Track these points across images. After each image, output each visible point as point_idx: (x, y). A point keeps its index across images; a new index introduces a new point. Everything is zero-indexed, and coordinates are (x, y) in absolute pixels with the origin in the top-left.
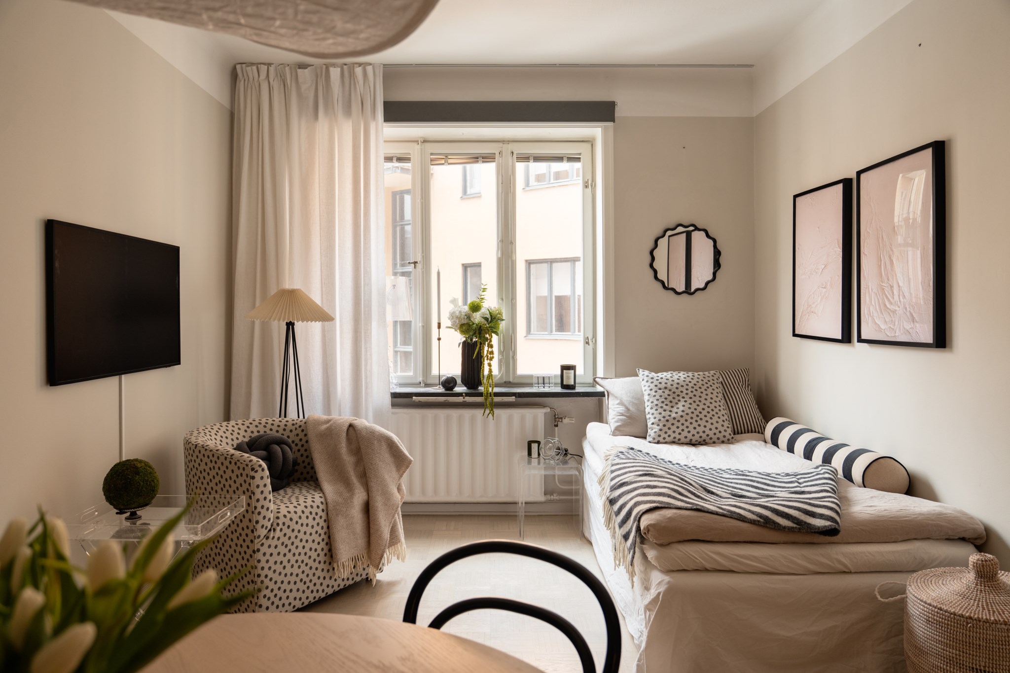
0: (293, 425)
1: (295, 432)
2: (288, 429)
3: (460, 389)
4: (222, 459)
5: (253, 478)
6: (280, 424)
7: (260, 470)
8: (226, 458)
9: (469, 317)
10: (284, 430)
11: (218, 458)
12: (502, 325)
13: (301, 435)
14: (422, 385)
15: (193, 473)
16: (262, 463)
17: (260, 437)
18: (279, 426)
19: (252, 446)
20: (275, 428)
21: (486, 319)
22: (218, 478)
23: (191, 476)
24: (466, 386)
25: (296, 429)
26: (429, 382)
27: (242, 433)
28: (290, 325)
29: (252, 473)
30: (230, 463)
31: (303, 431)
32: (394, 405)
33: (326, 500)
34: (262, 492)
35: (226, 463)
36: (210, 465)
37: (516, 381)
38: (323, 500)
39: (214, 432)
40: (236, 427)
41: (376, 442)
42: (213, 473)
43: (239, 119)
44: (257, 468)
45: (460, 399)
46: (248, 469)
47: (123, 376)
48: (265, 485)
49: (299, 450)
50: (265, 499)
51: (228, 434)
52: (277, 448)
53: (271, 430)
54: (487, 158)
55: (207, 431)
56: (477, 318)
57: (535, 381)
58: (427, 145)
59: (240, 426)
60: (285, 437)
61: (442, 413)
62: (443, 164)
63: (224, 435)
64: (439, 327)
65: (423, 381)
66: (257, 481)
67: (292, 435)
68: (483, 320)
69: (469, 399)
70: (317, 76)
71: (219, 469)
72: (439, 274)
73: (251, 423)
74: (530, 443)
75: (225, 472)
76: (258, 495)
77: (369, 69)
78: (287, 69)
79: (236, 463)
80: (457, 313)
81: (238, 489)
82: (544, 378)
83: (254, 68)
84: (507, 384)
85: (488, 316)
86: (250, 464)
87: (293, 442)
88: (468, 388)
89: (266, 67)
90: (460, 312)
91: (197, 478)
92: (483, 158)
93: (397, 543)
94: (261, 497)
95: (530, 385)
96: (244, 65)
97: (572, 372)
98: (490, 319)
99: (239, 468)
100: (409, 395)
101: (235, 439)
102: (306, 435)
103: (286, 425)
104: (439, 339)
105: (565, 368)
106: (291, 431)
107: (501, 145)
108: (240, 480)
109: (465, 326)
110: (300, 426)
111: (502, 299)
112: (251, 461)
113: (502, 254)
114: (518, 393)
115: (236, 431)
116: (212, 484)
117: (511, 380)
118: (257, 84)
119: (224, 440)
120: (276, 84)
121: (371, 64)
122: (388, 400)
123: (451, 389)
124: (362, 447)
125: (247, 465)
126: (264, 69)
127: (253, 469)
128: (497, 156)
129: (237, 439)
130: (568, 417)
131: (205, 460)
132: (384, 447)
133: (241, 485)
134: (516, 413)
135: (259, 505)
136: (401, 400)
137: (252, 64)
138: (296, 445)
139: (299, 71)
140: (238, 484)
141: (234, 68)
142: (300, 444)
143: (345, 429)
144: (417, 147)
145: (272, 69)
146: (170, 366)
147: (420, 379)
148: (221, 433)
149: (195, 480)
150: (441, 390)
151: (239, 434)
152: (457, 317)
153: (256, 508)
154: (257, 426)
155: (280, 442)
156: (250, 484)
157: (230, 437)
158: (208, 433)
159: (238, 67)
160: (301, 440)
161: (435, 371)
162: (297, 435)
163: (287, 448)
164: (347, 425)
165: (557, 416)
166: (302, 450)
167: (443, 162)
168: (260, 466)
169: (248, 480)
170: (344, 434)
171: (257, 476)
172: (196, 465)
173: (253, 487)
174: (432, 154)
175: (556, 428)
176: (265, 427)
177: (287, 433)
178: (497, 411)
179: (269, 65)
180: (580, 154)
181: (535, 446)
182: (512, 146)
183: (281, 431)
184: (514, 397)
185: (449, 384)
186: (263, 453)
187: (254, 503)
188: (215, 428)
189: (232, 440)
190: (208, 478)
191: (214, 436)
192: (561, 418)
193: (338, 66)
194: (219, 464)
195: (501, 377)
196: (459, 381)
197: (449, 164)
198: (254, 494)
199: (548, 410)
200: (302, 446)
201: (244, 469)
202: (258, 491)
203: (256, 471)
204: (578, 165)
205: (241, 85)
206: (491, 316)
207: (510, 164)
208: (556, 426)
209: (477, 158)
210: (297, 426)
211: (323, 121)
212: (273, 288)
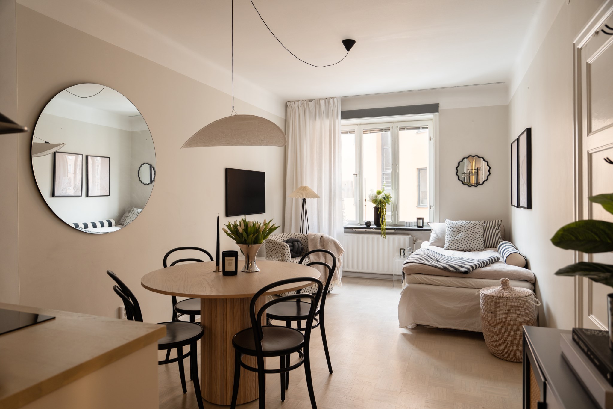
0: (303, 236)
1: (304, 239)
2: (301, 237)
3: (373, 226)
4: (276, 243)
5: (284, 249)
6: (299, 235)
7: (286, 247)
8: (277, 243)
9: (376, 197)
10: (300, 237)
11: (274, 243)
12: (392, 200)
13: (306, 240)
14: (359, 224)
15: (267, 248)
16: (287, 244)
17: (290, 239)
18: (298, 236)
19: (287, 242)
20: (297, 237)
21: (384, 198)
22: (274, 250)
23: (267, 250)
24: (375, 225)
25: (304, 237)
26: (362, 223)
27: (285, 237)
28: (304, 200)
29: (284, 248)
30: (278, 244)
31: (306, 238)
32: (345, 232)
33: (310, 260)
34: (287, 254)
35: (277, 245)
36: (272, 245)
37: (399, 224)
38: (309, 261)
39: (275, 236)
40: (284, 235)
41: (329, 242)
42: (273, 248)
43: (288, 122)
44: (286, 246)
45: (372, 230)
46: (283, 246)
47: (247, 215)
48: (288, 252)
49: (305, 245)
50: (288, 257)
51: (280, 237)
52: (296, 243)
53: (295, 237)
54: (387, 130)
55: (273, 236)
56: (380, 197)
57: (405, 224)
58: (361, 126)
59: (285, 235)
60: (298, 239)
61: (366, 236)
62: (368, 133)
63: (279, 238)
64: (365, 201)
65: (359, 223)
66: (286, 250)
67: (302, 239)
68: (382, 198)
69: (375, 230)
70: (316, 104)
71: (275, 246)
72: (365, 179)
73: (289, 235)
74: (400, 249)
75: (276, 248)
76: (286, 255)
77: (335, 99)
78: (305, 102)
79: (279, 245)
80: (372, 196)
81: (280, 253)
82: (409, 223)
83: (293, 103)
84: (395, 225)
85: (385, 196)
86: (283, 245)
87: (303, 242)
88: (377, 226)
89: (297, 102)
90: (373, 195)
91: (268, 250)
92: (385, 130)
93: (337, 280)
94: (287, 256)
95: (404, 226)
96: (290, 102)
97: (421, 220)
98: (385, 198)
99: (280, 246)
100: (351, 228)
101: (283, 239)
102: (307, 240)
103: (301, 236)
104: (365, 206)
105: (418, 219)
106: (302, 238)
107: (392, 124)
108: (281, 250)
109: (375, 201)
110: (306, 237)
111: (393, 189)
112: (284, 244)
113: (393, 170)
114: (396, 228)
115: (283, 237)
116: (273, 252)
117: (396, 224)
118: (294, 109)
119: (279, 239)
120: (301, 108)
121: (336, 97)
122: (342, 230)
123: (369, 226)
124: (325, 244)
125: (282, 245)
126: (296, 103)
127: (284, 246)
128: (391, 129)
129: (284, 239)
130: (419, 240)
131: (271, 244)
132: (333, 244)
133: (281, 252)
134: (397, 237)
135: (286, 258)
136: (348, 229)
137: (293, 101)
138: (304, 243)
139: (309, 103)
140: (280, 252)
141: (286, 104)
142: (305, 243)
143: (320, 237)
144: (357, 127)
145: (299, 103)
146: (262, 213)
147: (358, 222)
148: (278, 237)
149: (268, 251)
150: (365, 226)
151: (284, 238)
152: (371, 197)
153: (285, 259)
154: (291, 236)
155: (297, 241)
156: (283, 251)
157: (281, 239)
158: (273, 237)
159: (288, 103)
160: (306, 241)
161: (364, 220)
162: (305, 240)
163: (300, 243)
164: (321, 236)
165: (414, 239)
166: (306, 245)
167: (368, 132)
168: (287, 246)
169: (283, 250)
170: (319, 239)
171: (286, 249)
172: (268, 246)
173: (284, 252)
174: (363, 129)
175: (414, 244)
176: (293, 236)
177: (301, 239)
178: (387, 236)
179: (298, 101)
180: (428, 125)
181: (402, 251)
182: (396, 124)
183: (299, 237)
184: (394, 230)
185: (368, 224)
186: (291, 244)
187: (284, 258)
188: (276, 235)
189: (282, 240)
190: (272, 250)
191: (275, 238)
192: (416, 240)
193: (323, 100)
194: (275, 245)
195: (392, 222)
196: (373, 223)
197: (370, 133)
198: (285, 254)
199: (410, 236)
200: (306, 243)
201: (282, 246)
202: (286, 254)
203: (285, 247)
204: (427, 130)
205: (289, 109)
206: (386, 196)
207: (396, 132)
208: (415, 243)
209: (382, 130)
210: (305, 236)
211: (318, 121)
212: (299, 186)
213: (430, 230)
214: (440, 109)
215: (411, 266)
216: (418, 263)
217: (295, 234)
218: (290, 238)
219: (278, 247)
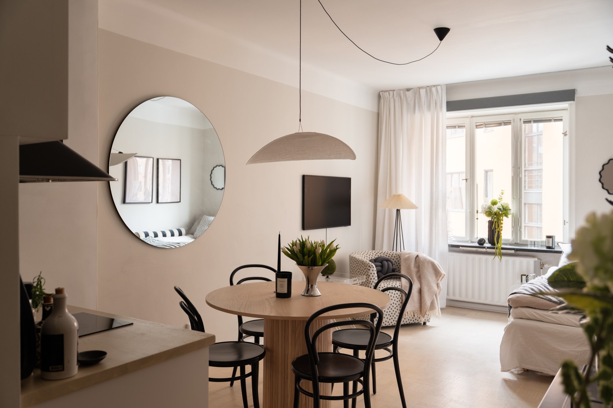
0: (396, 254)
1: (396, 258)
2: (393, 256)
3: (487, 245)
4: (360, 262)
5: (369, 270)
6: (390, 253)
7: (372, 267)
8: (361, 262)
9: (490, 208)
10: (392, 256)
11: (359, 262)
12: (512, 211)
13: (399, 259)
14: (469, 242)
15: (351, 268)
16: (373, 264)
18: (390, 254)
19: (375, 261)
20: (388, 255)
21: (500, 209)
22: (359, 270)
23: (351, 269)
24: (490, 244)
25: (397, 256)
26: (473, 241)
27: (374, 256)
28: (398, 211)
29: (369, 268)
30: (362, 264)
31: (399, 257)
32: (450, 251)
33: (401, 285)
34: (373, 276)
35: (361, 264)
36: (356, 265)
37: (521, 243)
38: (400, 284)
39: (362, 254)
40: (372, 253)
41: (426, 263)
42: (357, 268)
43: (381, 116)
44: (371, 266)
45: (484, 250)
46: (368, 266)
47: (328, 229)
48: (374, 274)
49: (397, 265)
50: (374, 279)
51: (368, 255)
52: (386, 263)
53: (386, 256)
54: (506, 123)
55: (359, 253)
56: (495, 209)
57: (529, 243)
58: (473, 118)
59: (374, 253)
60: (389, 258)
61: (477, 256)
62: (482, 128)
63: (366, 256)
64: (477, 212)
65: (470, 240)
66: (371, 271)
67: (395, 259)
68: (498, 210)
69: (489, 250)
70: (415, 93)
71: (359, 266)
72: (477, 185)
73: (378, 252)
74: (522, 275)
75: (361, 267)
76: (371, 277)
77: (439, 88)
78: (402, 92)
79: (364, 264)
80: (484, 206)
81: (364, 274)
82: (534, 242)
83: (387, 93)
84: (516, 244)
85: (501, 208)
86: (368, 265)
87: (395, 262)
88: (492, 245)
89: (392, 92)
90: (486, 205)
91: (352, 270)
92: (504, 123)
93: (434, 309)
94: (373, 278)
95: (527, 245)
96: (383, 92)
97: (551, 239)
98: (502, 209)
99: (365, 266)
100: (458, 246)
101: (370, 258)
102: (400, 259)
103: (393, 254)
104: (477, 219)
105: (548, 237)
106: (395, 257)
107: (514, 115)
108: (365, 271)
109: (489, 213)
110: (399, 255)
111: (514, 199)
112: (369, 263)
113: (514, 174)
114: (516, 249)
115: (371, 254)
116: (357, 272)
117: (518, 242)
118: (389, 100)
119: (366, 257)
120: (397, 99)
121: (440, 85)
122: (447, 248)
123: (482, 244)
124: (420, 265)
125: (367, 265)
126: (391, 93)
127: (369, 267)
128: (512, 121)
129: (372, 258)
130: (548, 264)
131: (355, 263)
132: (430, 265)
133: (365, 272)
134: (518, 260)
135: (372, 281)
136: (454, 248)
137: (387, 91)
138: (396, 263)
139: (407, 92)
140: (364, 272)
141: (379, 94)
142: (398, 263)
143: (415, 257)
144: (468, 120)
145: (395, 93)
146: (346, 226)
147: (468, 239)
148: (365, 254)
149: (352, 271)
150: (477, 245)
151: (372, 256)
152: (484, 208)
153: (370, 282)
154: (380, 254)
155: (387, 260)
156: (368, 272)
157: (368, 257)
158: (359, 254)
159: (381, 93)
160: (398, 261)
161: (476, 236)
162: (397, 259)
163: (391, 264)
164: (416, 255)
165: (542, 263)
166: (399, 265)
167: (482, 126)
168: (372, 266)
169: (368, 270)
170: (414, 259)
171: (371, 269)
172: (352, 265)
173: (369, 274)
174: (476, 123)
175: (541, 270)
176: (384, 254)
177: (393, 258)
178: (504, 258)
179: (394, 91)
180: (562, 117)
181: (524, 277)
182: (519, 116)
183: (390, 256)
184: (513, 251)
185: (481, 242)
186: (379, 264)
187: (369, 280)
188: (363, 252)
189: (369, 258)
190: (356, 270)
191: (361, 255)
192: (544, 264)
193: (424, 88)
194: (359, 265)
195: (513, 240)
196: (487, 241)
197: (485, 127)
198: (370, 276)
199: (536, 259)
200: (399, 264)
201: (366, 266)
202: (371, 275)
203: (371, 268)
204: (560, 123)
205: (382, 101)
206: (503, 207)
207: (519, 126)
208: (542, 268)
209: (501, 123)
210: (397, 255)
211: (417, 114)
212: (394, 193)
213: (560, 252)
214: (577, 96)
215: (518, 297)
216: (527, 294)
217: (386, 252)
218: (380, 256)
219: (363, 267)
